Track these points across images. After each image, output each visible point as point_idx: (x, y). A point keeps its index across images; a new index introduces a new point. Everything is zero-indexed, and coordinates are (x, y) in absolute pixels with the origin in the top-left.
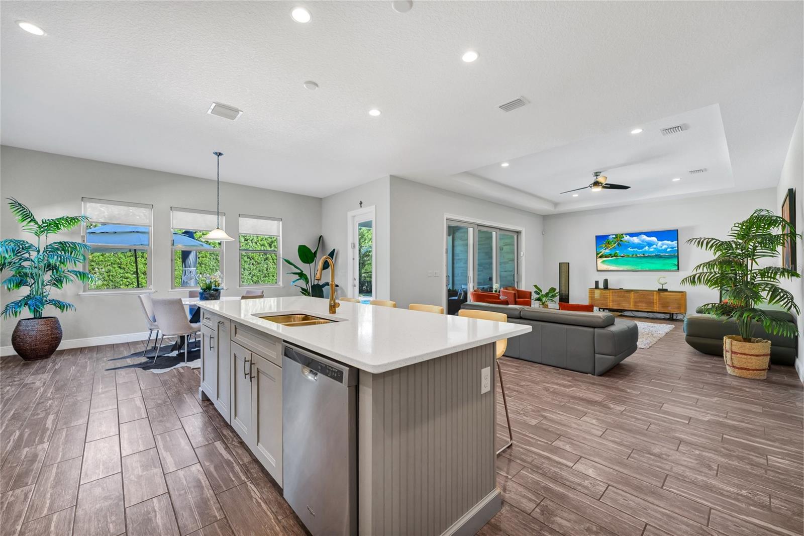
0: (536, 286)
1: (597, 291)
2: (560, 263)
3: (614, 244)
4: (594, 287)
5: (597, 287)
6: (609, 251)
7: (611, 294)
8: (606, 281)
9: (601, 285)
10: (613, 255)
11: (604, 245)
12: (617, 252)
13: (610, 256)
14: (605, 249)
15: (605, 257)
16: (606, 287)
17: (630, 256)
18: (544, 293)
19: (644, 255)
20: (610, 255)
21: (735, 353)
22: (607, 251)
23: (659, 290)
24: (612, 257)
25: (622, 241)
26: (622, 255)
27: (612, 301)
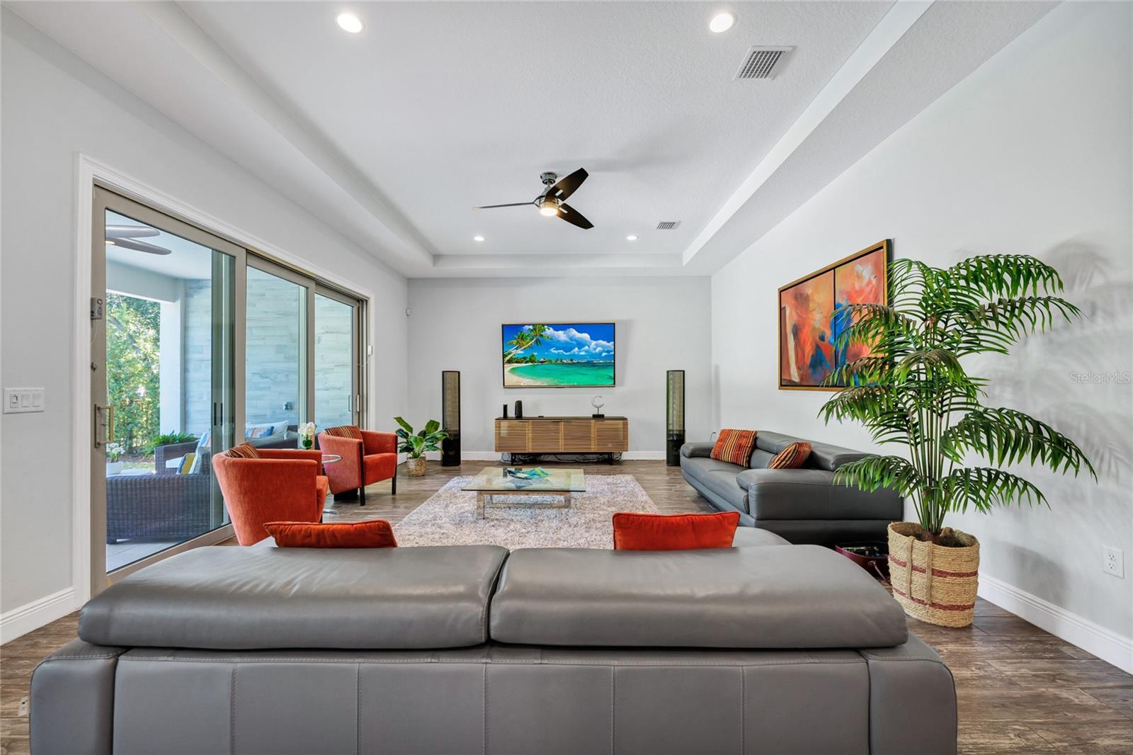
0: (399, 420)
1: (504, 424)
2: (443, 372)
3: (531, 340)
4: (502, 416)
5: (505, 417)
6: (522, 352)
7: (530, 427)
8: (519, 405)
9: (511, 413)
10: (528, 359)
11: (515, 342)
12: (535, 354)
13: (524, 360)
14: (517, 349)
15: (517, 362)
16: (519, 415)
17: (553, 361)
18: (415, 433)
19: (571, 360)
20: (524, 358)
21: (942, 574)
22: (520, 352)
23: (595, 416)
24: (526, 363)
25: (542, 335)
26: (542, 360)
27: (533, 439)
